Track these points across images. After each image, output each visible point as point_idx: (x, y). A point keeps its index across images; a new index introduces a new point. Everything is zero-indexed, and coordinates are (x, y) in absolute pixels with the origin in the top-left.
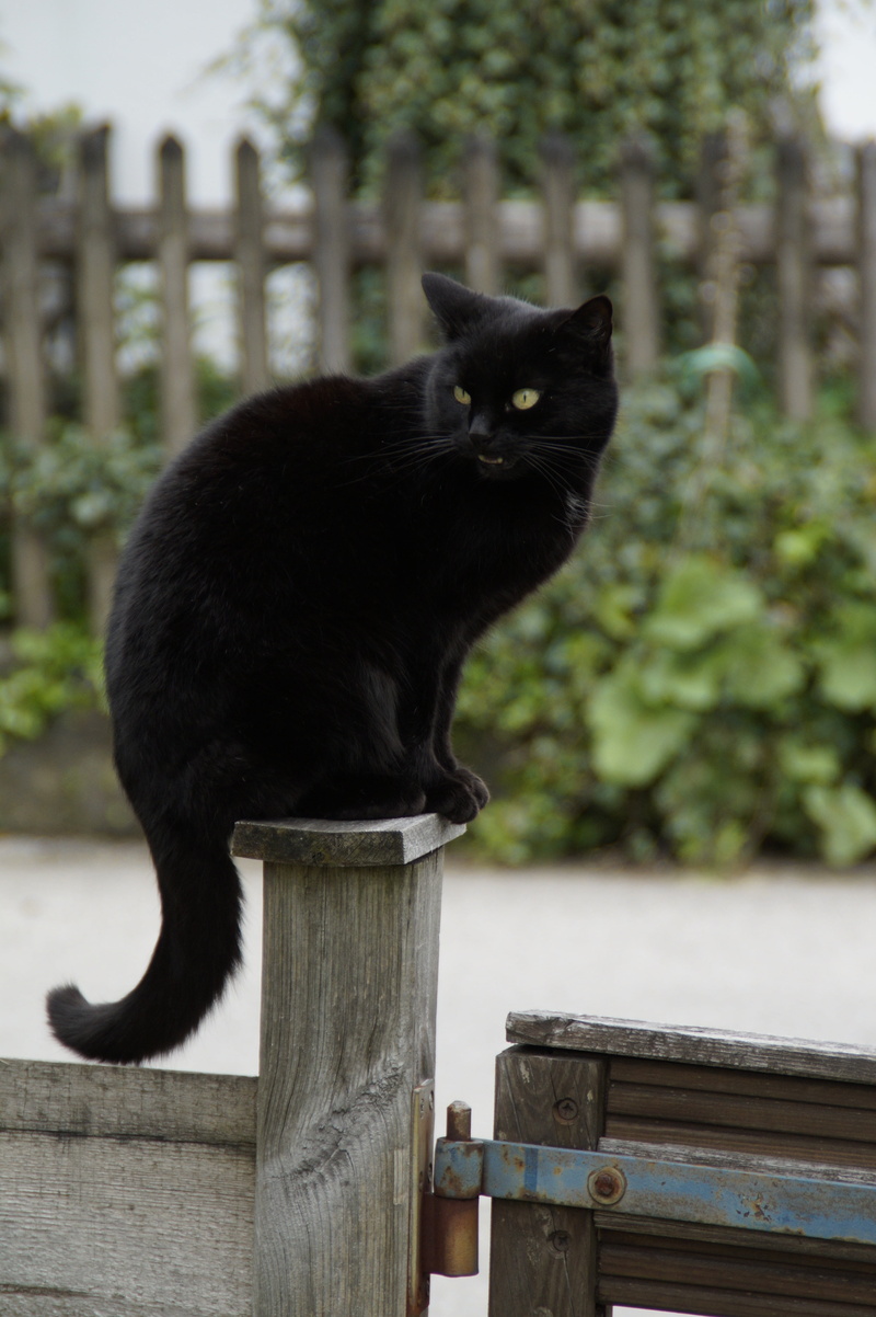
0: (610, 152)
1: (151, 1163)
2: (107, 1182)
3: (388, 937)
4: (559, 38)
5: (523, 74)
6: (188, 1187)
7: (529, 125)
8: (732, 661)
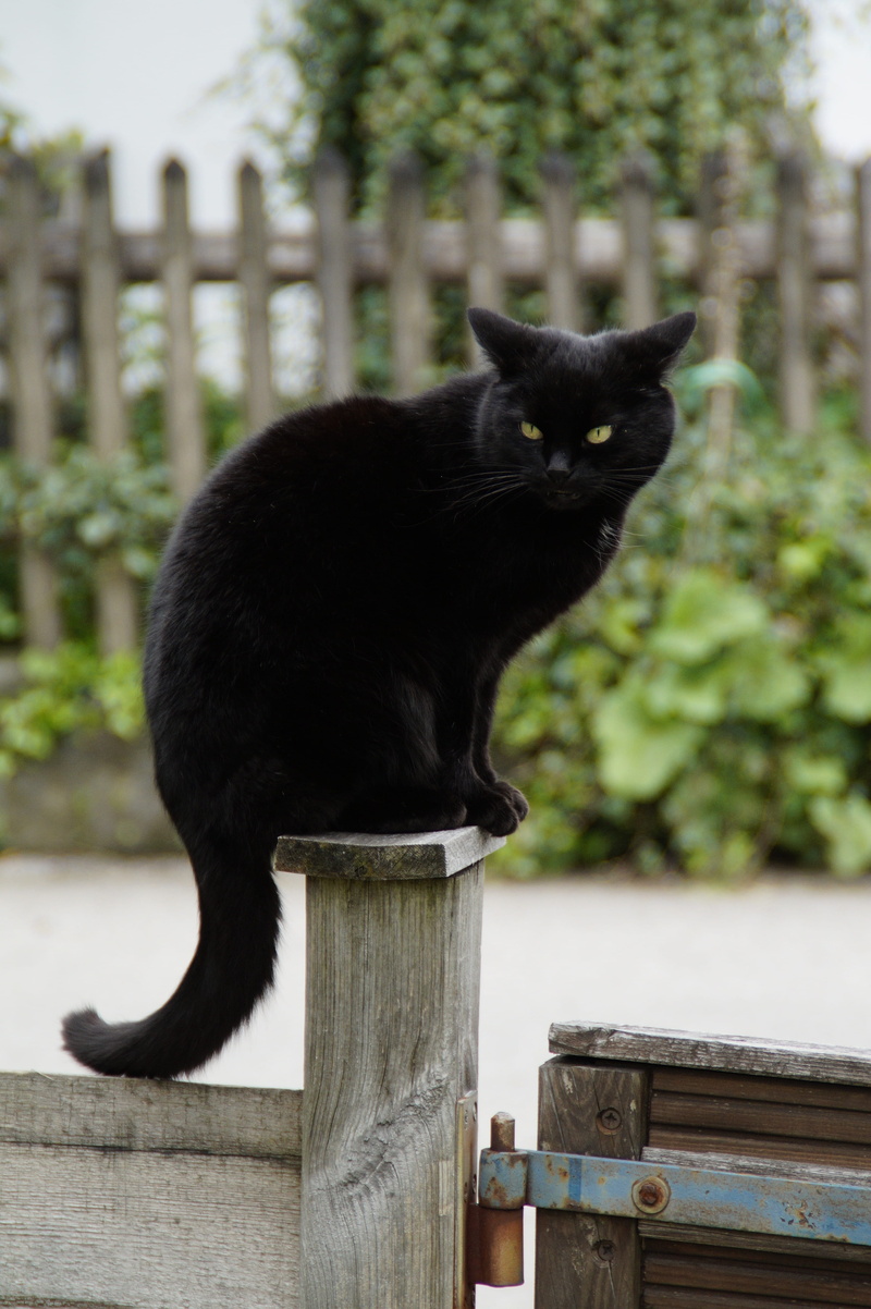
0: (609, 171)
1: (196, 1177)
2: (152, 1196)
3: (431, 950)
4: (558, 57)
5: (523, 93)
6: (233, 1200)
7: (529, 144)
8: (738, 675)
